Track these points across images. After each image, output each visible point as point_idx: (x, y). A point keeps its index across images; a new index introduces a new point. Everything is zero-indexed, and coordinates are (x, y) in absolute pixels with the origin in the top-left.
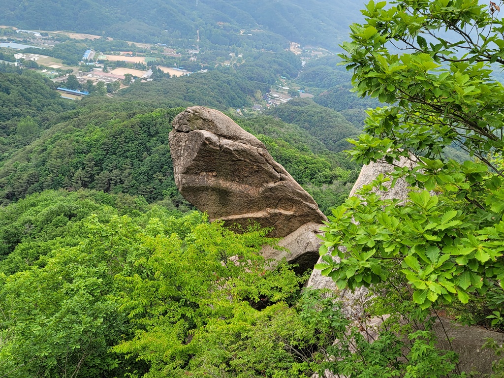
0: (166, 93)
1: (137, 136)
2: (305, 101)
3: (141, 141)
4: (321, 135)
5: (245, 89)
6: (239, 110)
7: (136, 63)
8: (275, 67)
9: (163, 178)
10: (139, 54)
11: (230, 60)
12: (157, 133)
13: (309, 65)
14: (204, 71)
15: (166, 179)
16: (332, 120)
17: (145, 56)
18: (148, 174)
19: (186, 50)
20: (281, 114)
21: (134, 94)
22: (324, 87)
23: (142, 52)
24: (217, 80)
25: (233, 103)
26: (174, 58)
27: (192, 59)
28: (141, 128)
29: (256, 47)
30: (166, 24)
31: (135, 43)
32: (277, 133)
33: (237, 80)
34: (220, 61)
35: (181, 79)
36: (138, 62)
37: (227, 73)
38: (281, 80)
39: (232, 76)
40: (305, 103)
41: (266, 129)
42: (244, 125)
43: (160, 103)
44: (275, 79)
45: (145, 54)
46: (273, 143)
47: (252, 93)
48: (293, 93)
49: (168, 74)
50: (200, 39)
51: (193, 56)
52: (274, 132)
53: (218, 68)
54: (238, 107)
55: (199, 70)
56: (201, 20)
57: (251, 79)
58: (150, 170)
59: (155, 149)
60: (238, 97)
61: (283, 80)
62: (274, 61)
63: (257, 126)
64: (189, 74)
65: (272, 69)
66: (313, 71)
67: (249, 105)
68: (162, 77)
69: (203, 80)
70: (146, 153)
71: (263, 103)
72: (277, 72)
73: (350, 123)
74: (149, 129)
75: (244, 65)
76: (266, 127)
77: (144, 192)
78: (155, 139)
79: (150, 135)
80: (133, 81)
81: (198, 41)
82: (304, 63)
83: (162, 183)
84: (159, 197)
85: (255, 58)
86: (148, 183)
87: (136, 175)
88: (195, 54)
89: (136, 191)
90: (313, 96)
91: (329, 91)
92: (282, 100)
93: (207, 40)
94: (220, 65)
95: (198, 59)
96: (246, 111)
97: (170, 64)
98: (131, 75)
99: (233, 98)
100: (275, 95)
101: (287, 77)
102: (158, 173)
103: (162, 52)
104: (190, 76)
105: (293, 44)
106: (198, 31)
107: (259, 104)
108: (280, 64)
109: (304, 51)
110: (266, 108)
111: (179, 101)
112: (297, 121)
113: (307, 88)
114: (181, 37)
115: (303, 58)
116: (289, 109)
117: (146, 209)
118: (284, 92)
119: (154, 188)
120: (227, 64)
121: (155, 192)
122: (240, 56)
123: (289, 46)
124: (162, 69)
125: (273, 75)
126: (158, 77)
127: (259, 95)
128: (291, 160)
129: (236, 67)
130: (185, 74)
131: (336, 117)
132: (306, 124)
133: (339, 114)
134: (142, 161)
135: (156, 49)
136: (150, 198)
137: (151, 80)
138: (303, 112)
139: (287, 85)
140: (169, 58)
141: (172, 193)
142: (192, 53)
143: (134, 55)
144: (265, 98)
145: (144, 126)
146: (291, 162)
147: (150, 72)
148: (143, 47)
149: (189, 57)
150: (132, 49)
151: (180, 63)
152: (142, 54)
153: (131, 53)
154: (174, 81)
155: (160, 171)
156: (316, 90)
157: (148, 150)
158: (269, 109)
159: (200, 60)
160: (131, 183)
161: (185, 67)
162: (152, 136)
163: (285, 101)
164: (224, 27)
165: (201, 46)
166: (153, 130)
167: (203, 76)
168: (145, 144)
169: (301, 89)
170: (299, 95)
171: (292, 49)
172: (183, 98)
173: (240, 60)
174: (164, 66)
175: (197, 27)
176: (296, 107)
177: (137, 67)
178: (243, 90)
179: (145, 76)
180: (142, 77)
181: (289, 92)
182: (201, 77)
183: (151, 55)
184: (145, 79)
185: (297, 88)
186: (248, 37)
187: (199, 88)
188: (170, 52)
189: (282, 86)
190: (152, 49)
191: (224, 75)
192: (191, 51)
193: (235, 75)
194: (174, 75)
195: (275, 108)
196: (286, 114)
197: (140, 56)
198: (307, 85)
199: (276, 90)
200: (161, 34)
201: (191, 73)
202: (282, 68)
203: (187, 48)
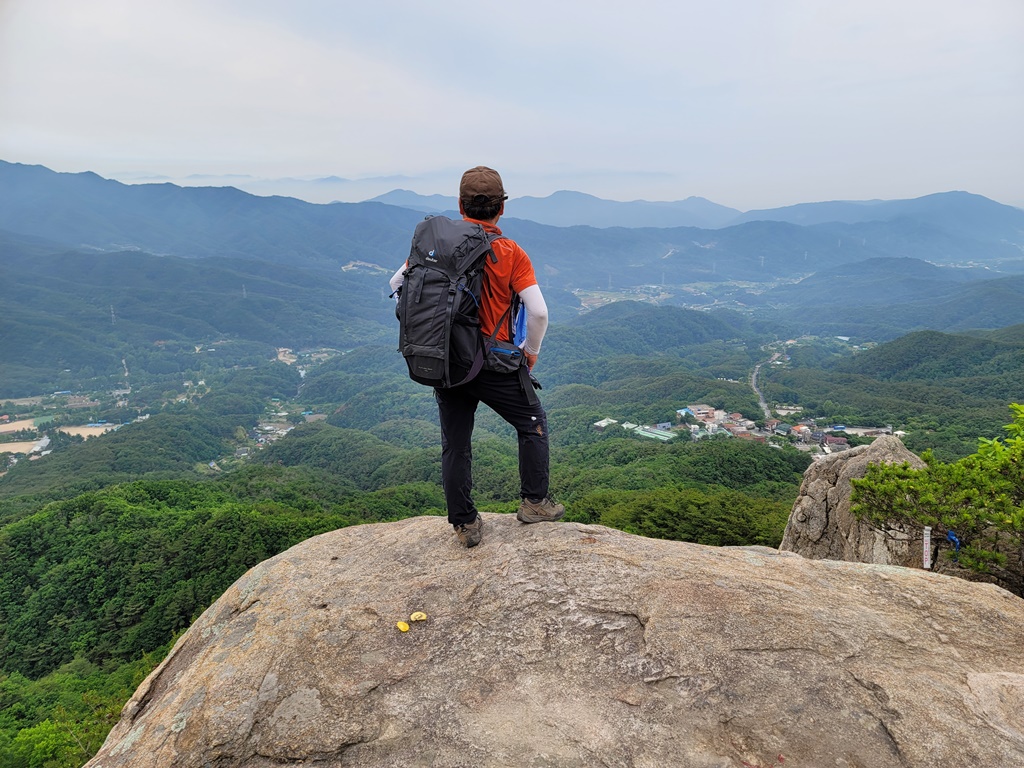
0: (76, 467)
2: (314, 427)
4: (347, 469)
5: (216, 429)
6: (213, 464)
7: (18, 432)
8: (260, 388)
9: (67, 621)
10: (21, 415)
11: (185, 392)
13: (311, 375)
14: (144, 418)
15: (73, 622)
16: (358, 444)
17: (33, 417)
19: (107, 392)
20: (280, 453)
21: (16, 483)
22: (339, 400)
23: (27, 412)
24: (167, 427)
25: (200, 456)
26: (88, 409)
27: (121, 403)
29: (225, 365)
30: (64, 361)
31: (12, 401)
32: (271, 489)
33: (201, 420)
34: (170, 396)
35: (103, 439)
36: (21, 430)
37: (182, 413)
38: (274, 404)
39: (191, 417)
40: (314, 429)
41: (252, 486)
43: (65, 489)
44: (264, 404)
45: (32, 414)
46: (253, 512)
47: (229, 433)
48: (293, 419)
49: (79, 436)
50: (129, 371)
51: (121, 400)
52: (265, 487)
53: (167, 408)
54: (211, 459)
55: (136, 417)
56: (126, 344)
57: (225, 413)
59: (44, 576)
60: (208, 444)
61: (276, 403)
62: (257, 380)
64: (116, 428)
65: (255, 392)
66: (319, 382)
67: (229, 453)
68: (67, 443)
69: (142, 433)
70: (29, 587)
71: (250, 443)
72: (264, 394)
73: (386, 442)
74: (30, 544)
75: (210, 395)
76: (250, 483)
77: (34, 657)
78: (42, 558)
79: (34, 555)
80: (15, 461)
81: (126, 374)
82: (303, 373)
83: (67, 630)
84: (65, 656)
85: (225, 381)
86: (40, 639)
87: (14, 631)
88: (125, 395)
89: (19, 660)
90: (326, 416)
91: (347, 405)
92: (280, 432)
93: (142, 371)
94: (170, 403)
95: (130, 402)
96: (224, 462)
97: (81, 419)
98: (10, 453)
99: (199, 448)
100: (268, 428)
101: (281, 398)
102: (56, 616)
103: (65, 403)
104: (119, 431)
105: (281, 350)
106: (123, 361)
107: (244, 446)
108: (267, 382)
109: (300, 357)
110: (255, 450)
111: (101, 476)
112: (307, 458)
113: (315, 407)
114: (95, 375)
115: (300, 367)
116: (290, 444)
118: (280, 420)
119: (53, 644)
120: (182, 399)
121: (56, 650)
122: (201, 383)
123: (276, 355)
124: (66, 430)
125: (259, 400)
126: (60, 445)
127: (241, 433)
129: (198, 400)
130: (109, 429)
131: (363, 438)
132: (322, 459)
133: (367, 433)
134: (23, 603)
135: (53, 402)
136: (49, 664)
137: (48, 452)
138: (313, 443)
139: (284, 409)
140: (78, 411)
142: (119, 395)
143: (12, 420)
144: (253, 436)
145: (19, 542)
147: (45, 441)
148: (27, 404)
149: (115, 402)
150: (7, 411)
151: (99, 414)
152: (27, 415)
153: (6, 417)
154: (90, 446)
155: (61, 611)
156: (328, 407)
157: (34, 582)
158: (262, 451)
159: (133, 403)
160: (7, 648)
161: (108, 419)
162: (39, 555)
163: (284, 433)
164: (167, 347)
165: (132, 381)
167: (143, 425)
169: (306, 410)
170: (304, 420)
171: (281, 357)
172: (110, 468)
173: (202, 389)
174: (70, 424)
175: (121, 355)
176: (302, 439)
177: (20, 438)
178: (214, 432)
179: (37, 449)
180: (32, 451)
181: (289, 418)
182: (139, 429)
183: (44, 413)
184: (36, 453)
185: (300, 410)
186: (210, 354)
187: (137, 446)
188: (77, 401)
189: (276, 412)
190: (44, 402)
191: (177, 418)
192: (117, 392)
193: (196, 413)
194: (90, 436)
195: (270, 448)
196: (288, 452)
197: (24, 419)
198: (314, 403)
199: (267, 420)
200: (57, 377)
201: (121, 426)
202: (272, 387)
203: (108, 389)
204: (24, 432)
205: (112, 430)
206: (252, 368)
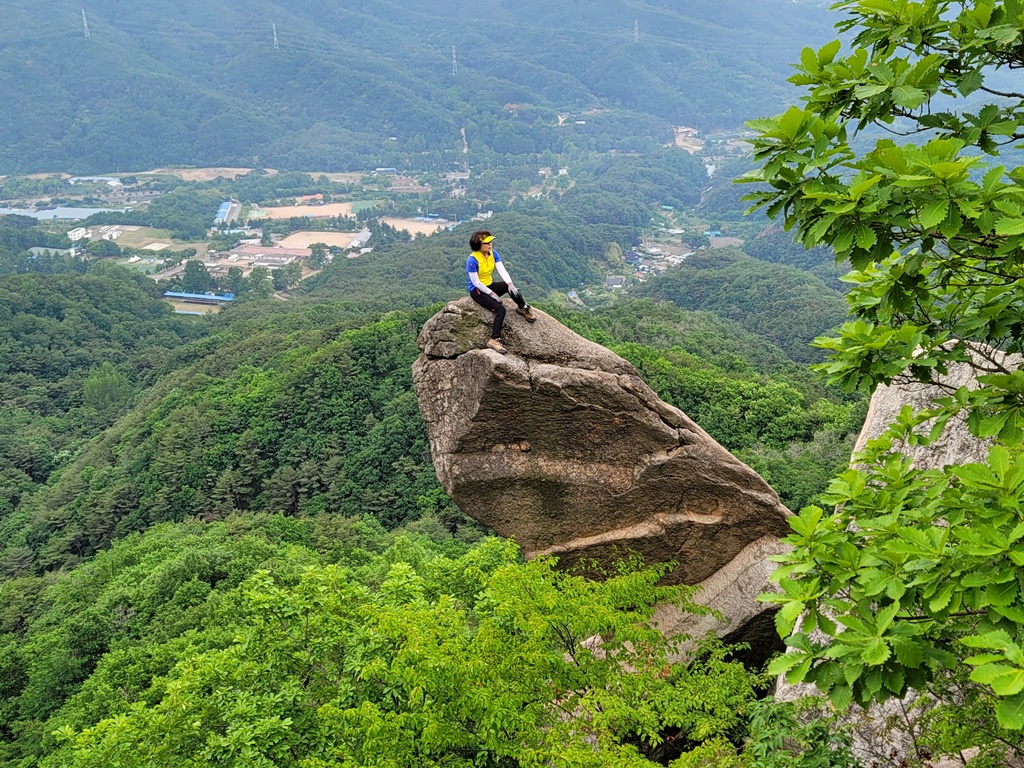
0: (404, 274)
1: (348, 378)
2: (724, 255)
3: (357, 390)
4: (771, 328)
5: (582, 243)
6: (573, 294)
7: (333, 218)
8: (646, 187)
9: (415, 467)
10: (337, 196)
11: (541, 183)
12: (393, 367)
13: (725, 173)
14: (485, 216)
15: (422, 471)
16: (793, 291)
17: (351, 200)
18: (380, 465)
19: (441, 175)
20: (671, 290)
21: (333, 286)
23: (343, 191)
24: (516, 232)
25: (557, 280)
26: (416, 196)
27: (456, 192)
28: (357, 360)
29: (597, 148)
30: (391, 124)
31: (326, 175)
32: (667, 336)
33: (563, 227)
34: (520, 188)
35: (436, 240)
36: (337, 216)
37: (538, 214)
38: (664, 214)
39: (548, 220)
40: (724, 259)
41: (641, 329)
42: (590, 327)
43: (393, 300)
44: (650, 213)
45: (350, 196)
46: (660, 360)
47: (598, 251)
48: (693, 241)
49: (405, 232)
50: (469, 147)
51: (457, 187)
52: (659, 333)
53: (515, 206)
54: (571, 287)
55: (474, 215)
56: (468, 106)
57: (593, 220)
58: (384, 453)
59: (390, 405)
60: (569, 264)
61: (668, 213)
62: (643, 174)
63: (618, 324)
64: (451, 226)
65: (639, 193)
67: (595, 280)
68: (392, 241)
70: (371, 415)
71: (626, 271)
72: (653, 196)
73: (838, 293)
74: (374, 359)
75: (575, 192)
76: (640, 324)
77: (374, 505)
78: (388, 380)
79: (379, 375)
80: (330, 257)
81: (465, 151)
82: (711, 170)
83: (413, 479)
84: (410, 512)
85: (596, 173)
86: (382, 484)
87: (353, 469)
88: (462, 181)
89: (356, 506)
90: (742, 242)
92: (670, 259)
93: (485, 147)
94: (521, 198)
95: (469, 191)
96: (589, 293)
97: (408, 210)
98: (324, 246)
99: (557, 269)
100: (653, 250)
101: (675, 206)
102: (402, 458)
103: (388, 185)
104: (456, 231)
105: (680, 130)
106: (463, 131)
107: (618, 273)
108: (656, 180)
109: (709, 144)
110: (634, 281)
111: (435, 289)
112: (711, 303)
113: (725, 226)
114: (427, 149)
115: (708, 159)
116: (688, 277)
117: (384, 544)
118: (673, 239)
119: (396, 494)
120: (535, 193)
121: (399, 502)
122: (563, 172)
123: (672, 137)
124: (390, 222)
125: (643, 206)
126: (382, 241)
127: (615, 253)
128: (707, 394)
129: (557, 197)
130: (443, 228)
131: (801, 282)
132: (734, 307)
133: (809, 275)
134: (363, 435)
135: (375, 182)
136: (390, 518)
137: (369, 250)
138: (722, 280)
139: (680, 224)
140: (404, 198)
141: (439, 501)
142: (454, 180)
143: (326, 201)
144: (631, 259)
145: (362, 355)
146: (707, 400)
147: (365, 234)
148: (344, 181)
149: (449, 190)
150: (322, 188)
151: (430, 204)
152: (344, 196)
153: (319, 196)
154: (420, 247)
155: (408, 453)
156: (746, 227)
157: (376, 408)
158: (644, 284)
159: (473, 194)
160: (343, 489)
161: (442, 213)
162: (382, 375)
163: (676, 260)
164: (521, 113)
165: (473, 162)
166: (382, 360)
168: (368, 396)
169: (712, 229)
170: (708, 244)
171: (680, 142)
172: (444, 281)
173: (563, 181)
174: (395, 215)
175: (460, 122)
176: (706, 272)
177: (335, 227)
178: (578, 246)
179: (356, 244)
180: (350, 247)
181: (685, 239)
183: (364, 196)
184: (356, 250)
185: (702, 228)
186: (577, 129)
188: (406, 184)
189: (667, 227)
190: (365, 181)
191: (530, 219)
192: (451, 176)
193: (555, 216)
194: (419, 234)
195: (656, 280)
196: (683, 289)
197: (340, 201)
198: (725, 218)
199: (653, 238)
200: (381, 147)
201: (456, 224)
202: (663, 187)
203: (442, 170)
204: (340, 219)
205: (446, 228)
206: (637, 155)
